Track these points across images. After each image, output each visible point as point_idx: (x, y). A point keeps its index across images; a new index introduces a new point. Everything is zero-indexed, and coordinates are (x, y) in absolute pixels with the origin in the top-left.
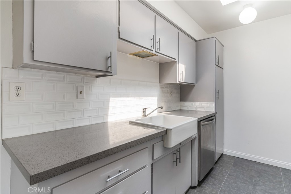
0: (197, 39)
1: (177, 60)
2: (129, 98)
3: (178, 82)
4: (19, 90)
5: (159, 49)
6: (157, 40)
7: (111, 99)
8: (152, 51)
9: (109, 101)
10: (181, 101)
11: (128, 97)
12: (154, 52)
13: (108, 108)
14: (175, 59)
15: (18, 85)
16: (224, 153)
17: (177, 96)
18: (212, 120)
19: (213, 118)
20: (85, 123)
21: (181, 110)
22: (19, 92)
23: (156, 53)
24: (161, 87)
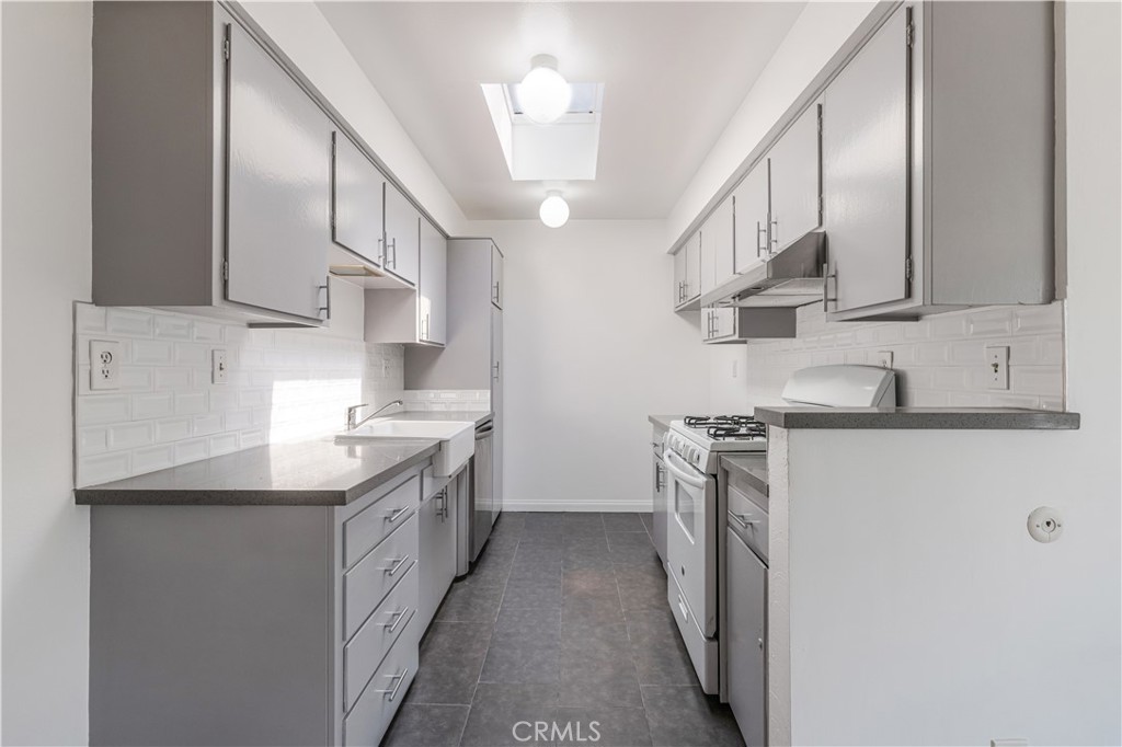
0: (451, 235)
1: (416, 288)
2: (310, 381)
3: (418, 342)
4: (108, 361)
5: (392, 264)
6: (389, 242)
7: (277, 385)
8: (379, 266)
9: (272, 390)
10: (405, 389)
11: (307, 378)
12: (381, 270)
13: (270, 409)
14: (413, 284)
15: (107, 347)
16: (504, 510)
17: (397, 374)
18: (490, 428)
19: (490, 424)
20: (228, 448)
21: (405, 412)
22: (109, 367)
23: (384, 272)
24: (369, 351)
